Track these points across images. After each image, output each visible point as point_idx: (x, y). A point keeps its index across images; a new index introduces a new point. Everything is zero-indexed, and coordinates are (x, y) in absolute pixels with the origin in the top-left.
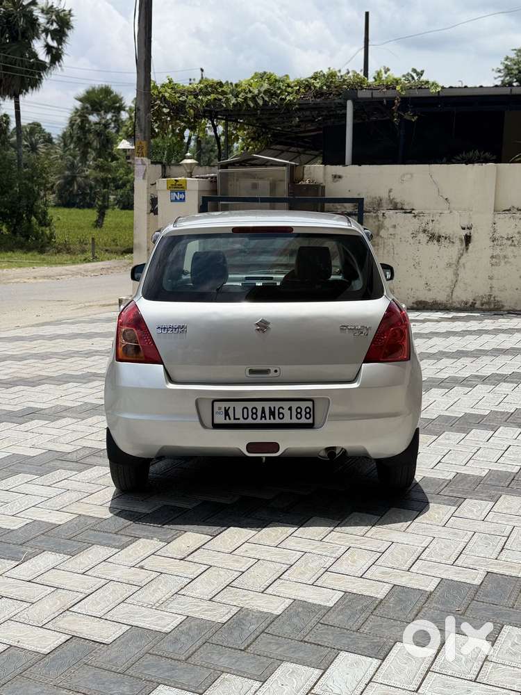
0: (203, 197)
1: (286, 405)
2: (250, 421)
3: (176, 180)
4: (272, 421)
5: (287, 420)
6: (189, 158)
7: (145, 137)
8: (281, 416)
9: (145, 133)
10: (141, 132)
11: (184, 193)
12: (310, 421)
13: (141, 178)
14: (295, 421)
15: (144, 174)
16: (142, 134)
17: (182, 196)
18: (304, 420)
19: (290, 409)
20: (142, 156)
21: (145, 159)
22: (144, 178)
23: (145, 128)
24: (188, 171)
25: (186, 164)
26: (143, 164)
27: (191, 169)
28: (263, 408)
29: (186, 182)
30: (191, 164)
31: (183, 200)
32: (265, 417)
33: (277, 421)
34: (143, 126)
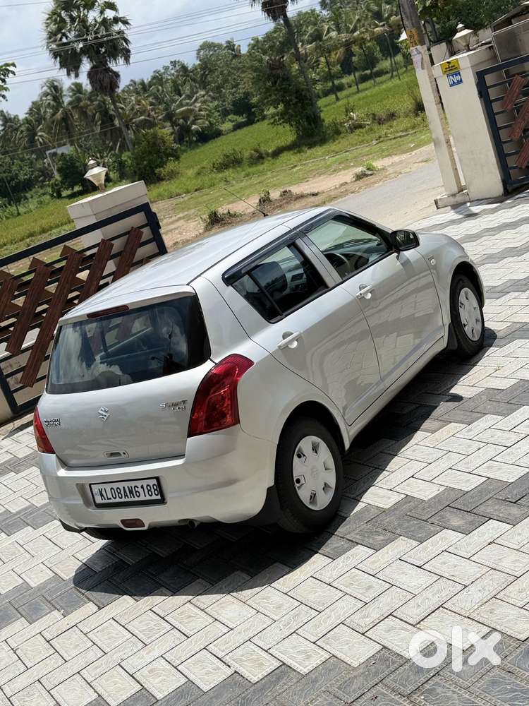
0: (477, 73)
1: (139, 484)
2: (118, 500)
3: (448, 62)
4: (133, 499)
5: (142, 498)
6: (462, 29)
7: (413, 24)
8: (138, 494)
9: (412, 20)
10: (408, 20)
11: (459, 74)
12: (159, 497)
13: (420, 69)
14: (148, 498)
15: (422, 63)
16: (410, 21)
17: (458, 78)
18: (154, 497)
19: (142, 487)
20: (416, 45)
21: (419, 47)
22: (423, 69)
23: (410, 14)
24: (464, 44)
25: (460, 37)
26: (419, 53)
27: (466, 42)
28: (124, 488)
29: (457, 61)
30: (465, 36)
31: (460, 82)
32: (127, 496)
33: (136, 499)
34: (408, 14)
